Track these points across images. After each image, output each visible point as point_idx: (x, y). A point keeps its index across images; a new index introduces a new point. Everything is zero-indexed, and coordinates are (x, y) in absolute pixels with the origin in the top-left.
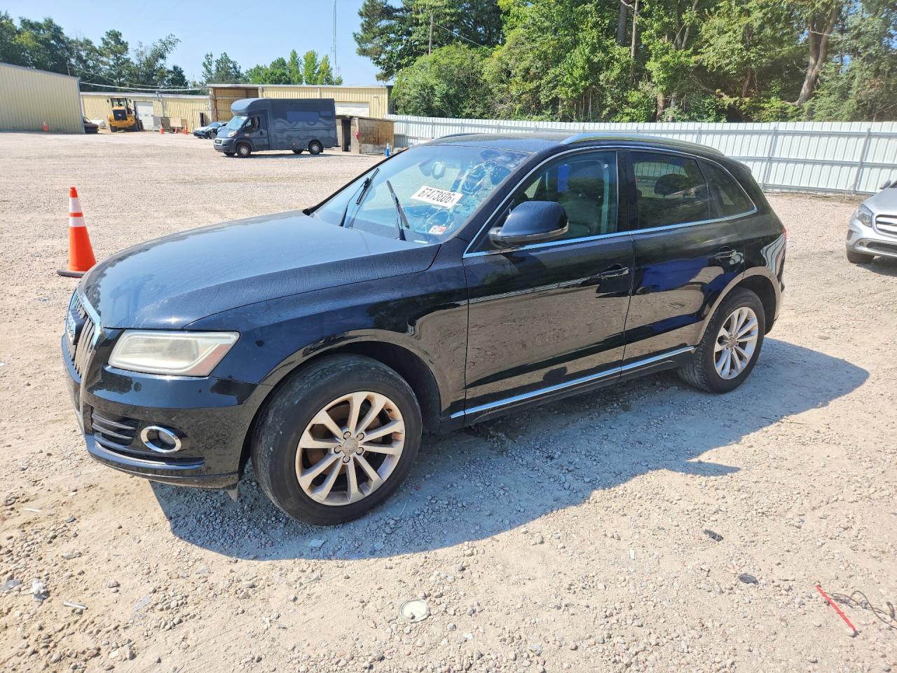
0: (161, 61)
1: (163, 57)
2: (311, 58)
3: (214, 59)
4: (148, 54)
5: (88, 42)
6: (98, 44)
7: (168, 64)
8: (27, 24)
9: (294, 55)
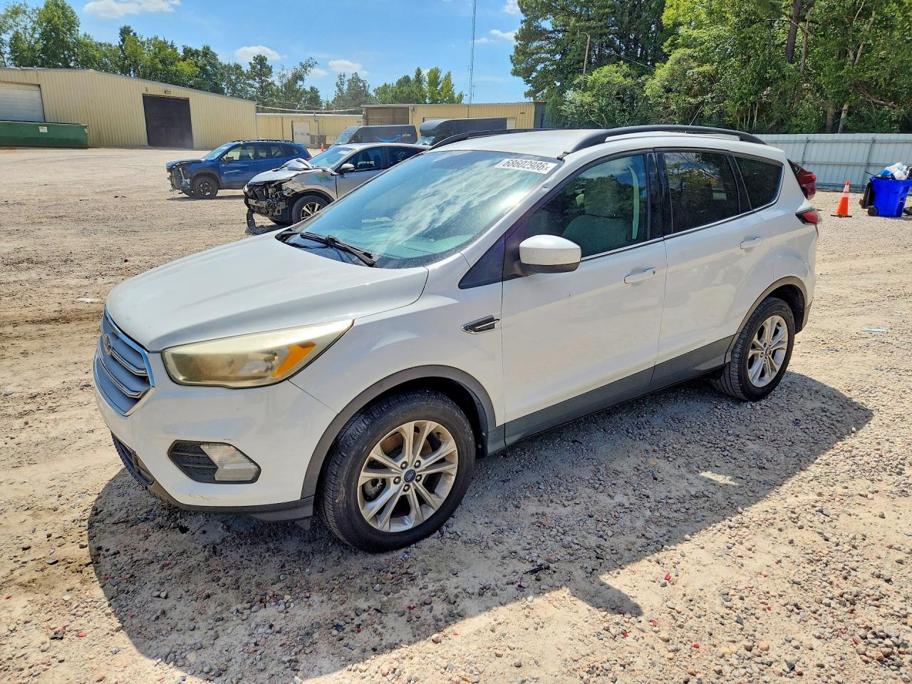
0: (300, 83)
1: (302, 79)
2: (434, 76)
3: (346, 79)
4: (290, 76)
5: (238, 67)
6: (246, 68)
7: (306, 85)
8: (189, 53)
9: (419, 73)
